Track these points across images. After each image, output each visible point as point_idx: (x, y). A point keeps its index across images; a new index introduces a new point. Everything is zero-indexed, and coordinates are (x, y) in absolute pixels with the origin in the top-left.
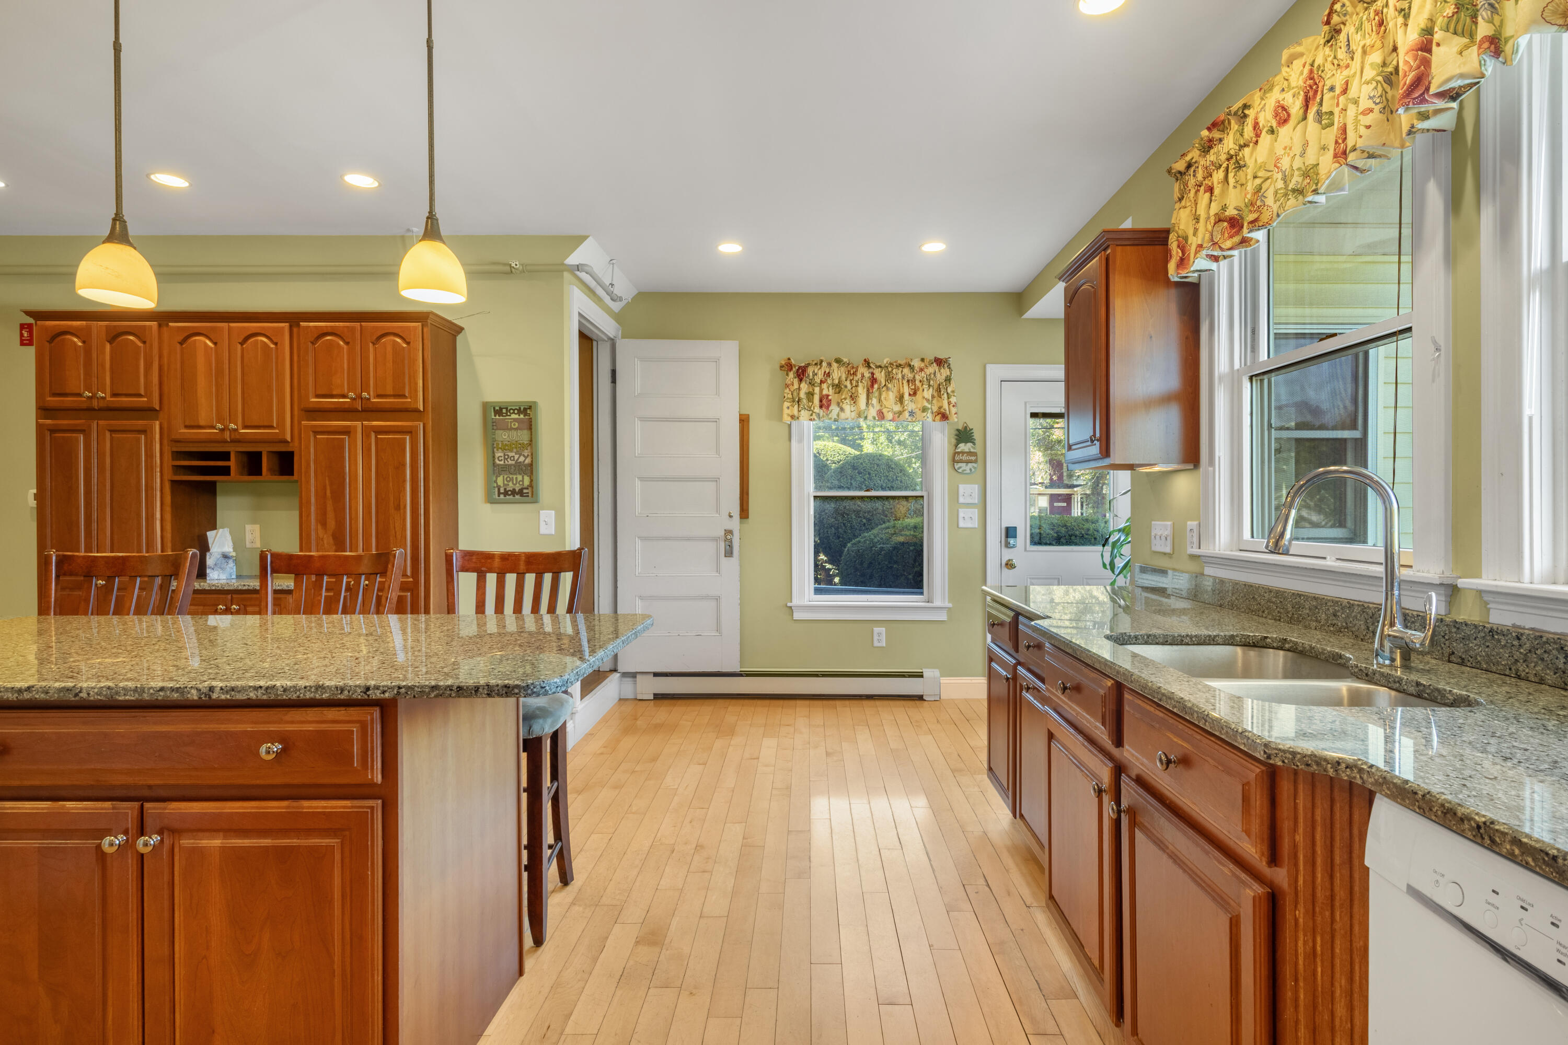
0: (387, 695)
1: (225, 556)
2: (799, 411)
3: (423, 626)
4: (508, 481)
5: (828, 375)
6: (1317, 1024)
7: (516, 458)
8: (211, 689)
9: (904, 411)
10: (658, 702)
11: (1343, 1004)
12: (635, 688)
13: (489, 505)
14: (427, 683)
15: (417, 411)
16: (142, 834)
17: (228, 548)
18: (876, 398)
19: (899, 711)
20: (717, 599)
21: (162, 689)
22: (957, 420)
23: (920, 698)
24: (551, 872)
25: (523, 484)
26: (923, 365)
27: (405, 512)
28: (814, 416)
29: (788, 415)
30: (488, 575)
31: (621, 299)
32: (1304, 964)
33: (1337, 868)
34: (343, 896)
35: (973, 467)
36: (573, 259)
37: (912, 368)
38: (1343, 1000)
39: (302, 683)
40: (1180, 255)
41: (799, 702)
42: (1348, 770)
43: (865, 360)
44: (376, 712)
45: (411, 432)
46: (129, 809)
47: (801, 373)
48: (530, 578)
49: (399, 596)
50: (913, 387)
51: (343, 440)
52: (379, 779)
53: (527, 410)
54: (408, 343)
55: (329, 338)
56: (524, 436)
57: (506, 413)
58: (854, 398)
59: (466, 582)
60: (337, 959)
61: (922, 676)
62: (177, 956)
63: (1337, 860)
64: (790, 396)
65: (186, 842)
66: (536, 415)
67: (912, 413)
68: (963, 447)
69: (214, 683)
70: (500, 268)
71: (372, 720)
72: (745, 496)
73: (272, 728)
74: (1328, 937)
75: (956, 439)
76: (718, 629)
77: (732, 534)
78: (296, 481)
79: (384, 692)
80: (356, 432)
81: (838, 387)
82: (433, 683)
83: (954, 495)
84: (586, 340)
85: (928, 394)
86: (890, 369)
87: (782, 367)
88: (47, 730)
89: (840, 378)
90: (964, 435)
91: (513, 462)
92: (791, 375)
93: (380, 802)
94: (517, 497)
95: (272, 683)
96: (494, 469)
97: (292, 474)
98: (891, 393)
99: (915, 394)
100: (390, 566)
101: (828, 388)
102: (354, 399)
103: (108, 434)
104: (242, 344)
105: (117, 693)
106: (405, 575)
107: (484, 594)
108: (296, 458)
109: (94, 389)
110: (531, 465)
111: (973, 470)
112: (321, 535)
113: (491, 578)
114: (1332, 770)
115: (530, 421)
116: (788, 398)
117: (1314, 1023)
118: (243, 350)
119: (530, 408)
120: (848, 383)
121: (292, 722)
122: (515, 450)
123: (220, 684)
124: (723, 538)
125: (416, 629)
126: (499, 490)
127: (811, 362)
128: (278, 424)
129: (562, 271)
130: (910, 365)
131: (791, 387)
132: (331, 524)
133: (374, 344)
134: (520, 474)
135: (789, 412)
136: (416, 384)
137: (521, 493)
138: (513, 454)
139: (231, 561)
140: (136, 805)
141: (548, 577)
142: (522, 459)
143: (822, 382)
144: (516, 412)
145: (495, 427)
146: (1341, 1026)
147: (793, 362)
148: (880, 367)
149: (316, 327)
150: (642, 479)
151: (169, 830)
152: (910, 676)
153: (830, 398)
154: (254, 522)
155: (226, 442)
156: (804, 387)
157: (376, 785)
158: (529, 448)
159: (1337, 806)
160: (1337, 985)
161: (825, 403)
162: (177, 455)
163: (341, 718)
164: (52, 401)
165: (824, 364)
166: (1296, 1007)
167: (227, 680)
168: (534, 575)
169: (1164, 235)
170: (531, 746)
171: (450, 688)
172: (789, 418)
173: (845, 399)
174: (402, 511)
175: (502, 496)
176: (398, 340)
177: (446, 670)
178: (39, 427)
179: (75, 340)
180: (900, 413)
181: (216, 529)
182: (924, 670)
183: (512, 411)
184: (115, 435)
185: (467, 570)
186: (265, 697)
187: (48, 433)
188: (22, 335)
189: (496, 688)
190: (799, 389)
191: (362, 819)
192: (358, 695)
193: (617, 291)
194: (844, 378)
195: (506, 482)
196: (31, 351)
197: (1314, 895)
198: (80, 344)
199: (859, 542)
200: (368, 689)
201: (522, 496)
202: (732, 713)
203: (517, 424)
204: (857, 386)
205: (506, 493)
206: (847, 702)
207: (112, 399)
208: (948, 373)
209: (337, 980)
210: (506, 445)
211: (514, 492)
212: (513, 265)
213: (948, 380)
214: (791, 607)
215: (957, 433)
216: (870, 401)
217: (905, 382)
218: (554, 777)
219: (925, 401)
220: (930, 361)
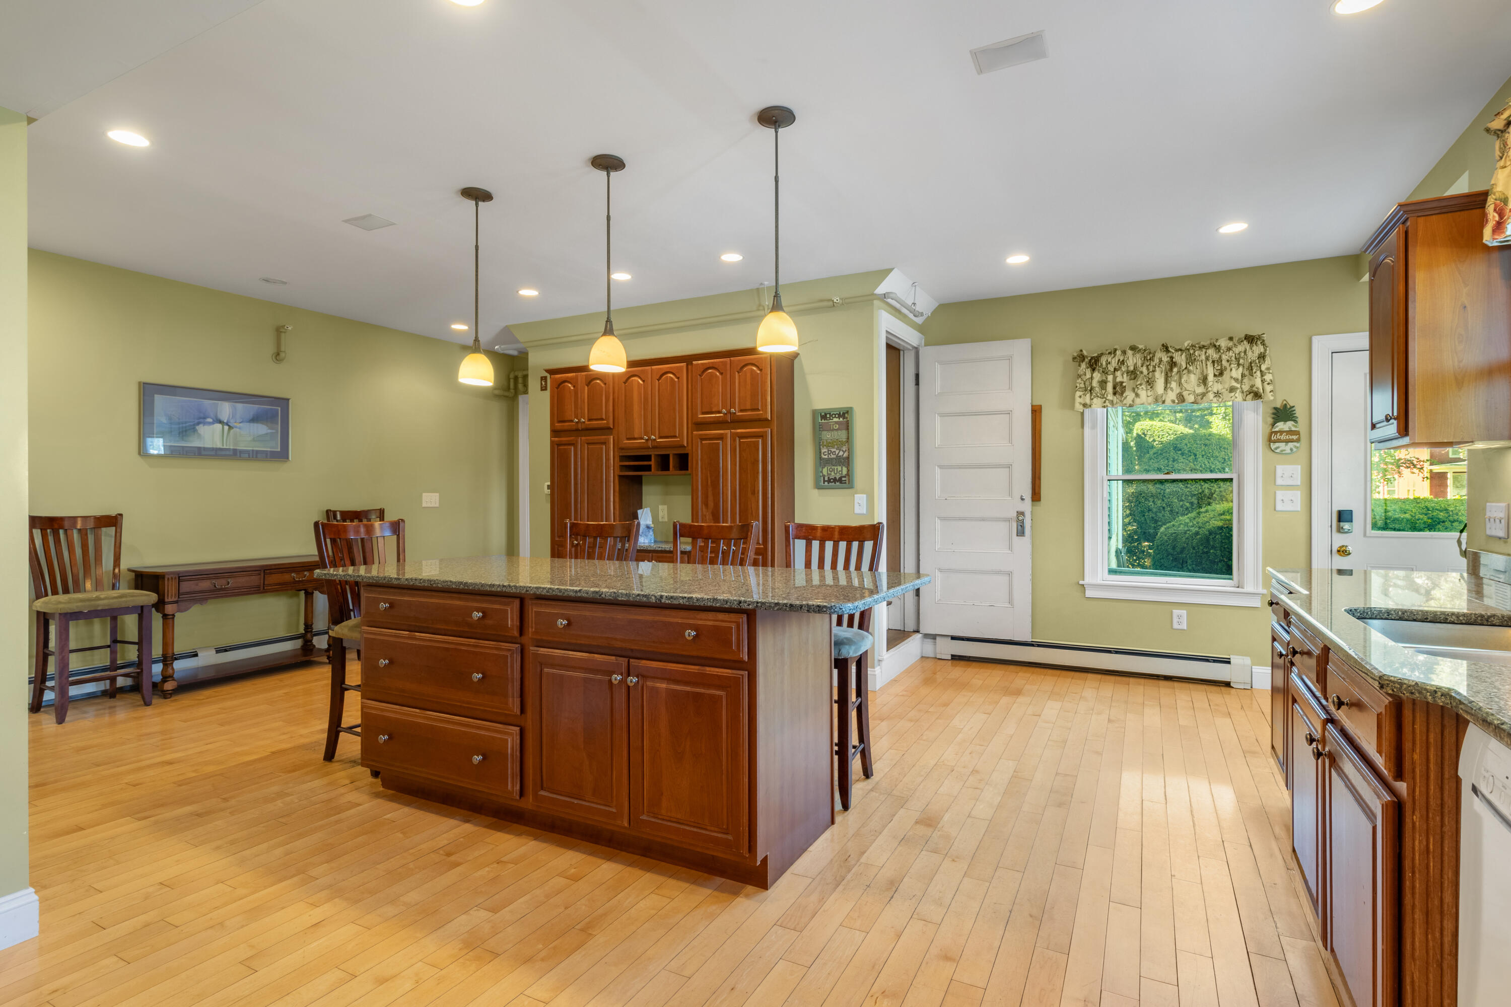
0: (750, 607)
1: (648, 527)
2: (1091, 399)
3: (770, 573)
4: (830, 471)
5: (1123, 362)
6: (1430, 909)
7: (837, 453)
8: (661, 597)
9: (1207, 392)
10: (955, 662)
11: (1449, 892)
12: (935, 648)
13: (817, 490)
14: (773, 601)
15: (767, 420)
16: (629, 676)
17: (649, 522)
18: (1175, 381)
19: (1200, 694)
20: (1010, 574)
21: (638, 595)
22: (1274, 398)
23: (1227, 684)
24: (855, 764)
25: (842, 474)
26: (1231, 344)
27: (758, 496)
28: (1107, 403)
29: (1080, 403)
30: (813, 542)
31: (922, 314)
32: (1419, 859)
33: (1446, 782)
34: (727, 726)
35: (1295, 447)
36: (881, 290)
37: (1218, 349)
38: (1450, 890)
39: (706, 597)
40: (1497, 218)
41: (1090, 676)
42: (1443, 697)
43: (1163, 345)
44: (745, 617)
45: (762, 436)
46: (623, 661)
47: (1094, 364)
48: (843, 545)
49: (754, 558)
50: (1219, 368)
51: (718, 443)
52: (746, 658)
53: (845, 415)
54: (761, 370)
55: (710, 371)
56: (842, 435)
57: (830, 418)
58: (1150, 383)
59: (799, 546)
60: (724, 763)
61: (1229, 662)
62: (645, 747)
63: (1446, 776)
64: (1082, 385)
65: (649, 683)
66: (852, 417)
67: (1217, 394)
68: (1281, 426)
69: (663, 594)
70: (826, 304)
71: (743, 622)
72: (1037, 480)
73: (691, 622)
74: (1438, 837)
75: (1273, 418)
76: (1011, 601)
77: (1024, 515)
78: (690, 474)
79: (749, 605)
80: (727, 438)
81: (1133, 374)
82: (776, 601)
83: (1270, 476)
84: (894, 351)
85: (1237, 373)
86: (1192, 352)
87: (1074, 358)
88: (587, 613)
89: (1135, 364)
90: (1283, 413)
91: (835, 456)
92: (1083, 365)
93: (747, 672)
94: (838, 484)
95: (691, 595)
96: (821, 462)
97: (687, 470)
98: (1192, 376)
99: (1221, 374)
100: (749, 534)
101: (1122, 375)
102: (726, 414)
103: (586, 445)
104: (658, 380)
105: (618, 596)
106: (758, 543)
107: (811, 555)
108: (690, 458)
109: (579, 417)
110: (848, 458)
111: (1295, 450)
112: (704, 513)
113: (816, 544)
114: (1430, 697)
115: (848, 422)
116: (1080, 388)
117: (1427, 907)
118: (659, 384)
119: (847, 412)
120: (1144, 369)
121: (701, 620)
122: (836, 447)
123: (666, 594)
124: (1015, 519)
125: (765, 574)
126: (824, 478)
127: (1104, 352)
128: (679, 434)
129: (873, 300)
130: (1215, 346)
131: (1083, 377)
132: (711, 504)
133: (738, 372)
134: (840, 465)
135: (1081, 400)
136: (766, 400)
137: (840, 480)
138: (834, 450)
139: (651, 531)
140: (626, 660)
141: (855, 544)
142: (841, 453)
143: (1115, 370)
144: (837, 416)
145: (821, 429)
146: (1448, 910)
147: (1085, 353)
148: (1181, 350)
149: (702, 364)
150: (941, 467)
151: (641, 676)
152: (1215, 661)
153: (1124, 384)
154: (664, 504)
155: (649, 448)
156: (1097, 376)
157: (744, 661)
158: (846, 445)
159: (1446, 732)
160: (1446, 877)
161: (1119, 390)
162: (623, 458)
163: (726, 619)
164: (558, 425)
165: (1118, 353)
166: (1413, 894)
167: (668, 592)
168: (845, 543)
169: (1482, 198)
170: (841, 664)
171: (786, 605)
172: (1081, 407)
173: (1141, 384)
174: (756, 495)
175: (826, 483)
176: (754, 368)
177: (784, 596)
178: (552, 442)
179: (570, 385)
180: (1203, 395)
181: (642, 508)
182: (1232, 657)
183: (834, 416)
184: (590, 446)
185: (799, 538)
186: (687, 603)
187: (556, 446)
188: (541, 384)
189: (812, 607)
190: (1092, 378)
191: (737, 681)
192: (735, 606)
193: (918, 308)
194: (1139, 363)
195: (829, 473)
196: (547, 394)
197: (1427, 803)
198: (572, 388)
199: (1174, 525)
200: (740, 602)
201: (841, 483)
202: (1021, 678)
203: (837, 426)
204: (1154, 371)
205: (829, 481)
206: (1142, 681)
207: (589, 423)
208: (1262, 350)
209: (724, 777)
210: (830, 443)
211: (835, 480)
212: (835, 301)
213: (1262, 357)
214: (1083, 585)
215: (1275, 411)
216: (1168, 385)
217: (1209, 363)
218: (859, 694)
219: (1233, 381)
220: (1239, 339)
